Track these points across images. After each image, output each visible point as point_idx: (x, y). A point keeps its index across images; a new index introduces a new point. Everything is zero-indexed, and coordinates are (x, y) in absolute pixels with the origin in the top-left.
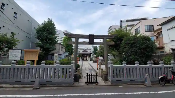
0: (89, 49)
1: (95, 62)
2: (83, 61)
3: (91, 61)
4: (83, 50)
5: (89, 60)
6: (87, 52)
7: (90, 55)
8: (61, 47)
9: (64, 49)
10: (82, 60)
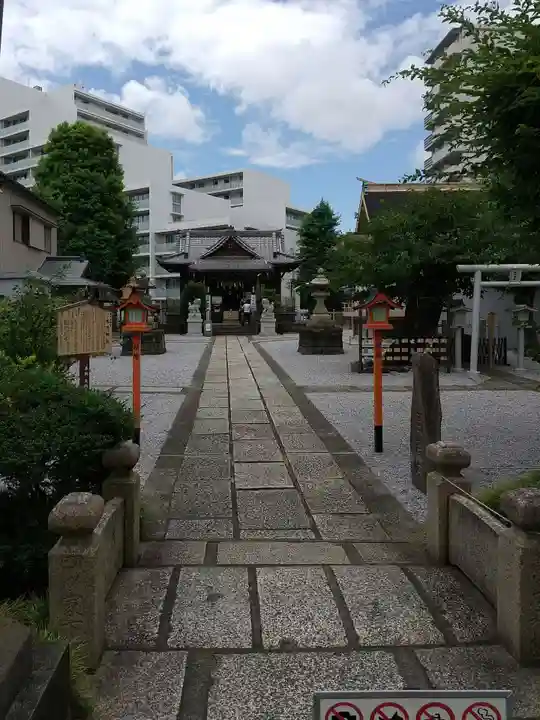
0: (268, 234)
1: (321, 342)
2: (216, 333)
3: (280, 330)
4: (214, 242)
5: (268, 322)
6: (253, 256)
7: (271, 279)
8: (15, 211)
9: (48, 228)
10: (208, 327)
